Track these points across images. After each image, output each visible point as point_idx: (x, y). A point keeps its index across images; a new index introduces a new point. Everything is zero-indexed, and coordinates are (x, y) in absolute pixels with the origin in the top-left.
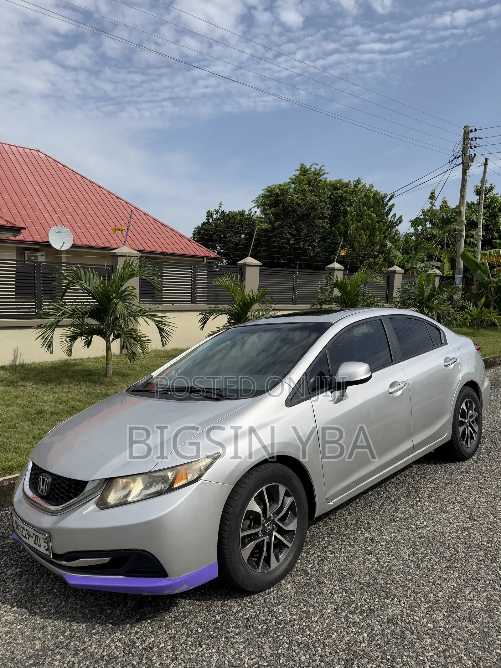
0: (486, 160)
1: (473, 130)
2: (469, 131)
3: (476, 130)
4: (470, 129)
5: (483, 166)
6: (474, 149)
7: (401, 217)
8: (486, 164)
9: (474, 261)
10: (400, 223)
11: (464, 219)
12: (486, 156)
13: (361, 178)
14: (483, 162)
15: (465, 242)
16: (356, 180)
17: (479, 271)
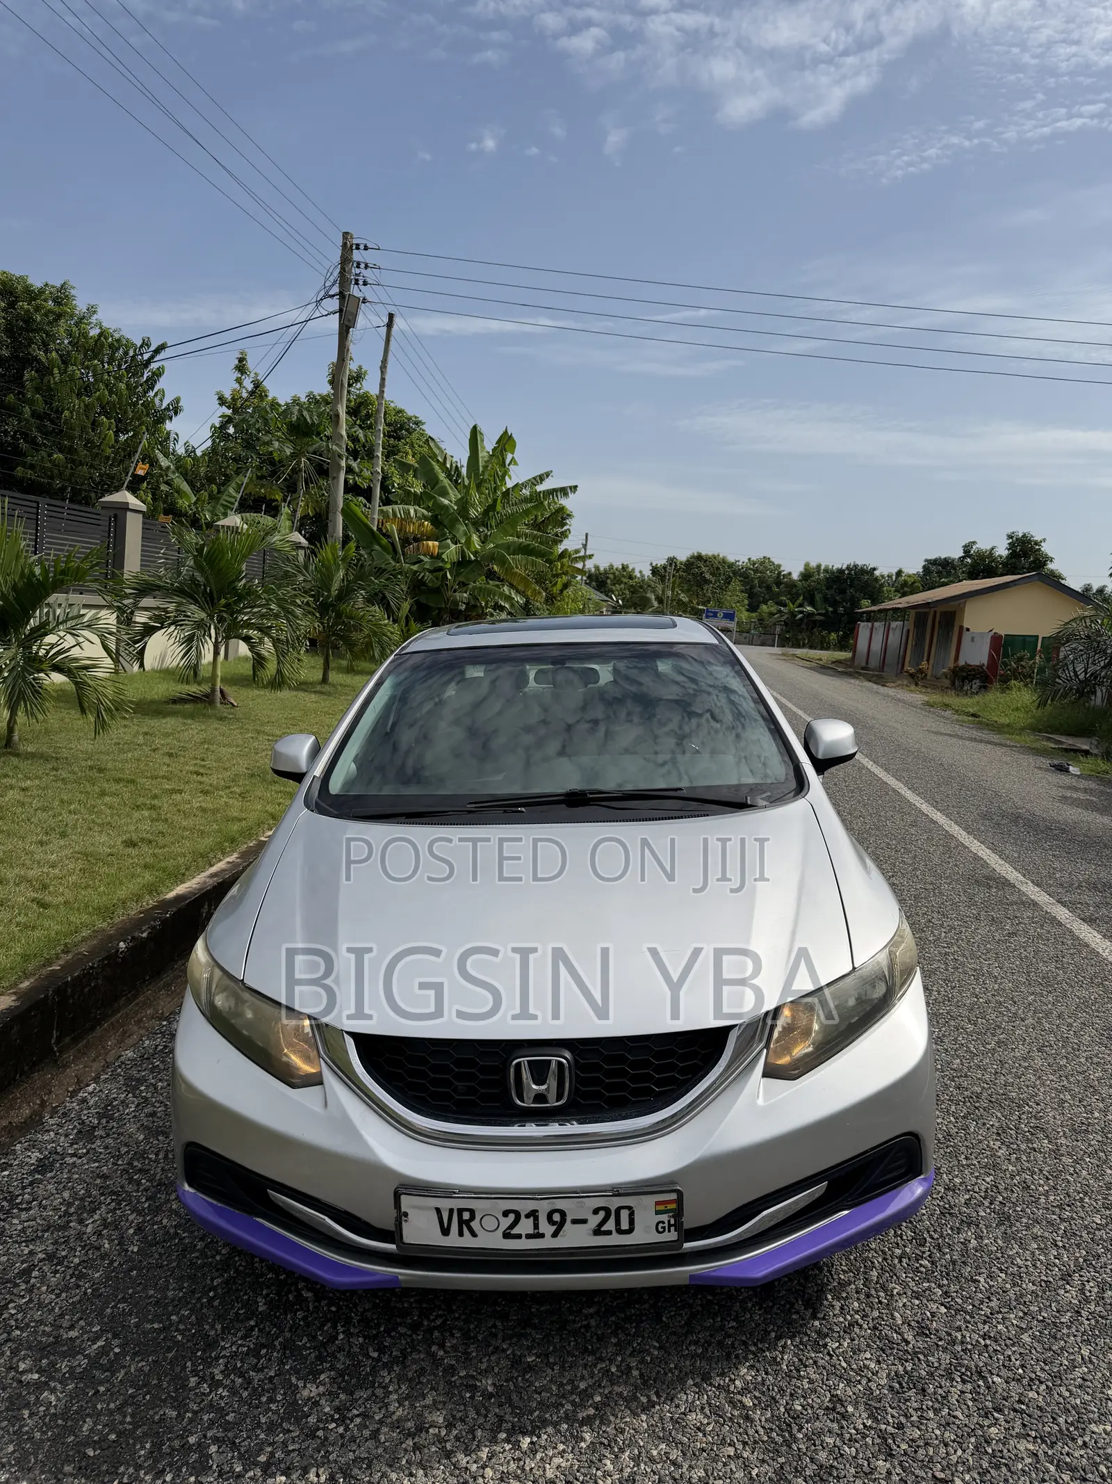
0: (391, 316)
1: (362, 247)
2: (351, 246)
3: (366, 248)
4: (355, 241)
5: (385, 328)
6: (362, 287)
7: (177, 400)
8: (390, 325)
9: (366, 525)
10: (176, 414)
11: (344, 433)
12: (392, 309)
13: (71, 283)
14: (386, 320)
15: (346, 481)
16: (59, 285)
17: (377, 547)
